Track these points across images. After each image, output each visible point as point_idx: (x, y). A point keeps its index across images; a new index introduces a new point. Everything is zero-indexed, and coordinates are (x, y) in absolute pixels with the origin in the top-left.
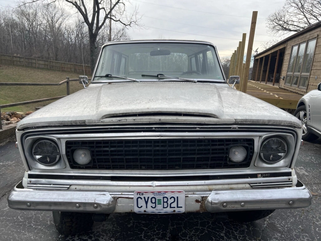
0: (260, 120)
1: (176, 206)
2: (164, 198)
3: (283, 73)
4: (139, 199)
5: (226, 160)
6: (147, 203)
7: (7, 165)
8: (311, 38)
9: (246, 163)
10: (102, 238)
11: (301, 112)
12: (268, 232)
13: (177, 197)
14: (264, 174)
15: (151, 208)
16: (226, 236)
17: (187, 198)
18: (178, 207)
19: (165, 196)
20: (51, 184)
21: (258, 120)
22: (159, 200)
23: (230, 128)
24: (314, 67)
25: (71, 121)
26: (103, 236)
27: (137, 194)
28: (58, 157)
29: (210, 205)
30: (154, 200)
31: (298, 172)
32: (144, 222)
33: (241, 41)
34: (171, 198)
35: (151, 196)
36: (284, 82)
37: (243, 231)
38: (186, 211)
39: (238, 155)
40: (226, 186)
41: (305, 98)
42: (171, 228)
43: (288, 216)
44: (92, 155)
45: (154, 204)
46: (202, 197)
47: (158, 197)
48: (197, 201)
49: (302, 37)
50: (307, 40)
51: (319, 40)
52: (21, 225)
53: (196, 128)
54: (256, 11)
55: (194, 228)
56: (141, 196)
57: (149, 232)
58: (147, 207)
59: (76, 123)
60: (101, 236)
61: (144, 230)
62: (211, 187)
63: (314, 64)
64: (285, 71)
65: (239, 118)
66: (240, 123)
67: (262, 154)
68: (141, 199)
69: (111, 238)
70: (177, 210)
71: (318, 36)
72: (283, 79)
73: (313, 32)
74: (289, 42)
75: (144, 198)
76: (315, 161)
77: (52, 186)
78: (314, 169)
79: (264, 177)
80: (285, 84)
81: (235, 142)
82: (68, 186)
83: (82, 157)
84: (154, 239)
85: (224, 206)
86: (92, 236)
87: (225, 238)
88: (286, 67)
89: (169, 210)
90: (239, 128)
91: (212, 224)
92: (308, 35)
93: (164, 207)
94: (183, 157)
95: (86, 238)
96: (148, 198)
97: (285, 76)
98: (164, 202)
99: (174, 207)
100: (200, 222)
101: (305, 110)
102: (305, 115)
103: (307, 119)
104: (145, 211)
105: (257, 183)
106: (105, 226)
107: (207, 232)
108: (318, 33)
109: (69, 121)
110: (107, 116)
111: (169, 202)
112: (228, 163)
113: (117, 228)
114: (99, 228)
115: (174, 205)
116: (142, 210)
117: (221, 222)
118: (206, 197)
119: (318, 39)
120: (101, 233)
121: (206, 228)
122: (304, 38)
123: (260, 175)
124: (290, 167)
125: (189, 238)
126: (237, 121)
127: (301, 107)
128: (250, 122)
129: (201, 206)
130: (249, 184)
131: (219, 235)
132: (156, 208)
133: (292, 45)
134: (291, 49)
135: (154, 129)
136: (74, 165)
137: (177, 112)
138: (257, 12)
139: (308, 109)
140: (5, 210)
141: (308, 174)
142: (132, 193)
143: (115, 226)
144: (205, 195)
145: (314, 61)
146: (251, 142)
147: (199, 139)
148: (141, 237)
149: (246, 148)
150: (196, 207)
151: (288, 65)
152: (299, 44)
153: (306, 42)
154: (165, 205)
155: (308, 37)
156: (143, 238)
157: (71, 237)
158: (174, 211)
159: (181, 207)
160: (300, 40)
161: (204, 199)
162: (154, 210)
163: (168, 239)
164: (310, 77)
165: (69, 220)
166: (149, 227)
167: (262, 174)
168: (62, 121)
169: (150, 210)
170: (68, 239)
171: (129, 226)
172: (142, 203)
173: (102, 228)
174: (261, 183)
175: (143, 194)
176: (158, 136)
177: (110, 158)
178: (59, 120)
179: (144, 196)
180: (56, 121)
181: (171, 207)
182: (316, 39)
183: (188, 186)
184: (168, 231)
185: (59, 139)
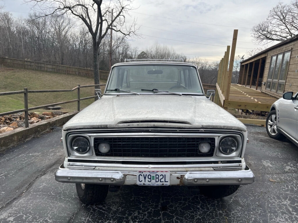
0: (218, 126)
1: (164, 181)
2: (156, 175)
3: (264, 79)
4: (140, 176)
5: (197, 151)
6: (145, 178)
7: (35, 155)
8: (287, 50)
9: (210, 154)
10: (113, 207)
11: (273, 116)
12: (232, 206)
13: (165, 175)
14: (223, 161)
15: (148, 182)
16: (201, 208)
17: (171, 176)
18: (165, 182)
19: (157, 174)
20: (83, 166)
21: (217, 126)
22: (153, 177)
23: (199, 131)
24: (289, 76)
25: (99, 125)
26: (113, 206)
27: (139, 173)
28: (88, 148)
29: (186, 181)
30: (150, 177)
31: (264, 165)
32: (142, 197)
33: (226, 51)
34: (161, 176)
35: (148, 174)
36: (265, 87)
37: (214, 205)
38: (171, 185)
39: (205, 148)
40: (197, 169)
41: (275, 104)
42: (162, 202)
43: (250, 196)
44: (111, 147)
45: (150, 179)
46: (181, 176)
47: (152, 175)
48: (178, 178)
49: (279, 49)
50: (283, 51)
51: (293, 53)
52: (54, 198)
53: (177, 130)
54: (236, 30)
55: (179, 202)
56: (142, 174)
57: (145, 204)
58: (145, 181)
59: (101, 127)
60: (112, 206)
61: (142, 202)
62: (187, 169)
63: (289, 73)
64: (266, 77)
65: (204, 124)
66: (205, 127)
67: (221, 148)
68: (142, 176)
69: (119, 207)
70: (165, 183)
71: (292, 49)
72: (264, 85)
73: (288, 45)
74: (269, 52)
75: (144, 175)
76: (280, 156)
77: (83, 167)
78: (277, 162)
79: (222, 163)
80: (266, 89)
81: (203, 140)
82: (94, 167)
83: (104, 148)
84: (149, 208)
85: (195, 182)
86: (105, 205)
87: (200, 209)
88: (267, 74)
89: (159, 184)
90: (204, 131)
91: (191, 200)
92: (284, 48)
93: (156, 182)
94: (169, 149)
95: (102, 207)
96: (146, 175)
97: (266, 82)
98: (156, 178)
99: (163, 182)
100: (183, 198)
101: (275, 113)
102: (276, 118)
103: (276, 122)
104: (144, 184)
105: (218, 167)
106: (114, 199)
107: (187, 204)
108: (292, 46)
109: (97, 125)
110: (121, 122)
111: (160, 178)
112: (198, 153)
113: (123, 201)
114: (110, 201)
115: (163, 180)
116: (142, 183)
117: (199, 199)
118: (184, 175)
119: (292, 51)
120: (112, 204)
121: (187, 202)
122: (281, 50)
123: (220, 162)
124: (241, 157)
125: (175, 208)
126: (203, 126)
127: (273, 111)
128: (212, 127)
129: (181, 181)
130: (213, 168)
131: (196, 207)
132: (151, 182)
133: (272, 55)
134: (270, 58)
135: (150, 131)
136: (98, 154)
137: (165, 120)
138: (238, 30)
139: (277, 113)
140: (40, 188)
141: (272, 166)
142: (136, 172)
143: (121, 199)
144: (183, 174)
145: (289, 71)
146: (213, 140)
147: (179, 137)
148: (140, 207)
149: (210, 144)
150: (177, 182)
151: (268, 73)
152: (277, 54)
153: (283, 53)
154: (157, 180)
155: (284, 49)
156: (141, 207)
157: (90, 206)
158: (163, 184)
159: (168, 182)
160: (278, 51)
161: (182, 176)
162: (150, 183)
163: (159, 209)
164: (285, 84)
165: (92, 192)
166: (145, 201)
167: (221, 161)
168: (93, 125)
169: (147, 183)
170: (89, 207)
171: (131, 200)
172: (142, 178)
173: (112, 200)
174: (220, 167)
175: (143, 173)
176: (153, 135)
177: (122, 149)
178: (91, 125)
179: (143, 174)
180: (89, 125)
181: (161, 182)
182: (291, 51)
183: (172, 168)
184: (159, 204)
185: (90, 136)
